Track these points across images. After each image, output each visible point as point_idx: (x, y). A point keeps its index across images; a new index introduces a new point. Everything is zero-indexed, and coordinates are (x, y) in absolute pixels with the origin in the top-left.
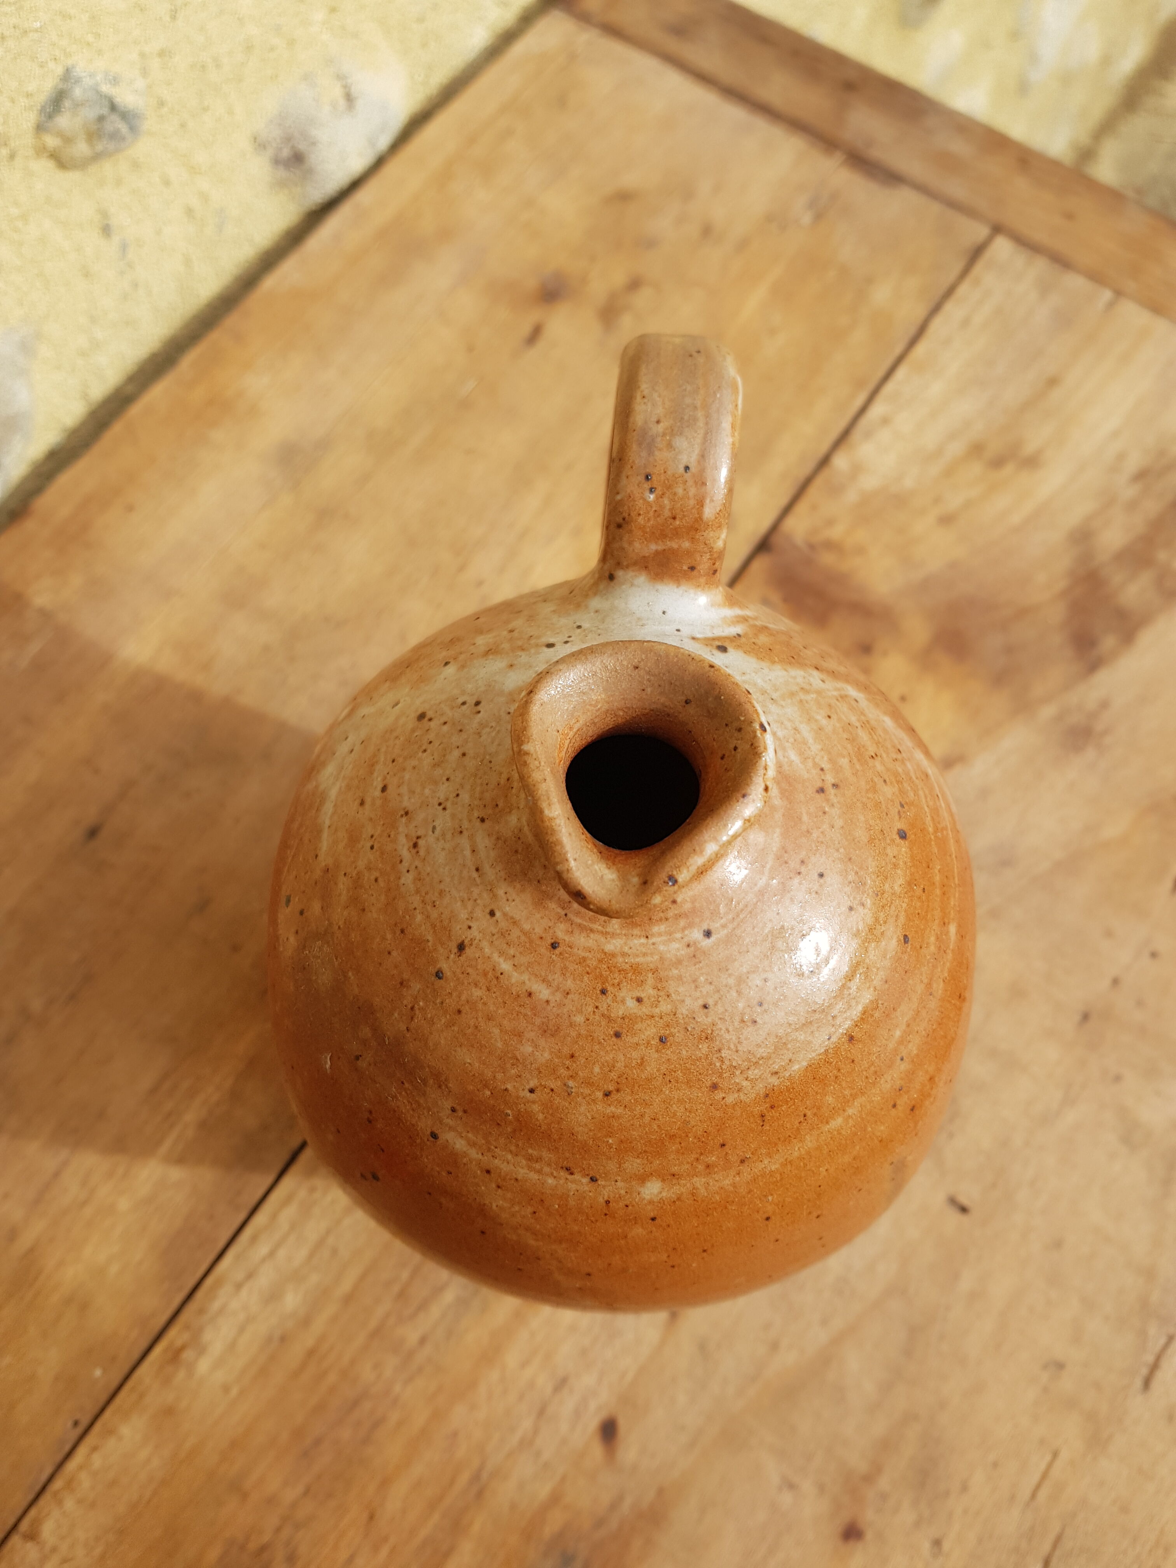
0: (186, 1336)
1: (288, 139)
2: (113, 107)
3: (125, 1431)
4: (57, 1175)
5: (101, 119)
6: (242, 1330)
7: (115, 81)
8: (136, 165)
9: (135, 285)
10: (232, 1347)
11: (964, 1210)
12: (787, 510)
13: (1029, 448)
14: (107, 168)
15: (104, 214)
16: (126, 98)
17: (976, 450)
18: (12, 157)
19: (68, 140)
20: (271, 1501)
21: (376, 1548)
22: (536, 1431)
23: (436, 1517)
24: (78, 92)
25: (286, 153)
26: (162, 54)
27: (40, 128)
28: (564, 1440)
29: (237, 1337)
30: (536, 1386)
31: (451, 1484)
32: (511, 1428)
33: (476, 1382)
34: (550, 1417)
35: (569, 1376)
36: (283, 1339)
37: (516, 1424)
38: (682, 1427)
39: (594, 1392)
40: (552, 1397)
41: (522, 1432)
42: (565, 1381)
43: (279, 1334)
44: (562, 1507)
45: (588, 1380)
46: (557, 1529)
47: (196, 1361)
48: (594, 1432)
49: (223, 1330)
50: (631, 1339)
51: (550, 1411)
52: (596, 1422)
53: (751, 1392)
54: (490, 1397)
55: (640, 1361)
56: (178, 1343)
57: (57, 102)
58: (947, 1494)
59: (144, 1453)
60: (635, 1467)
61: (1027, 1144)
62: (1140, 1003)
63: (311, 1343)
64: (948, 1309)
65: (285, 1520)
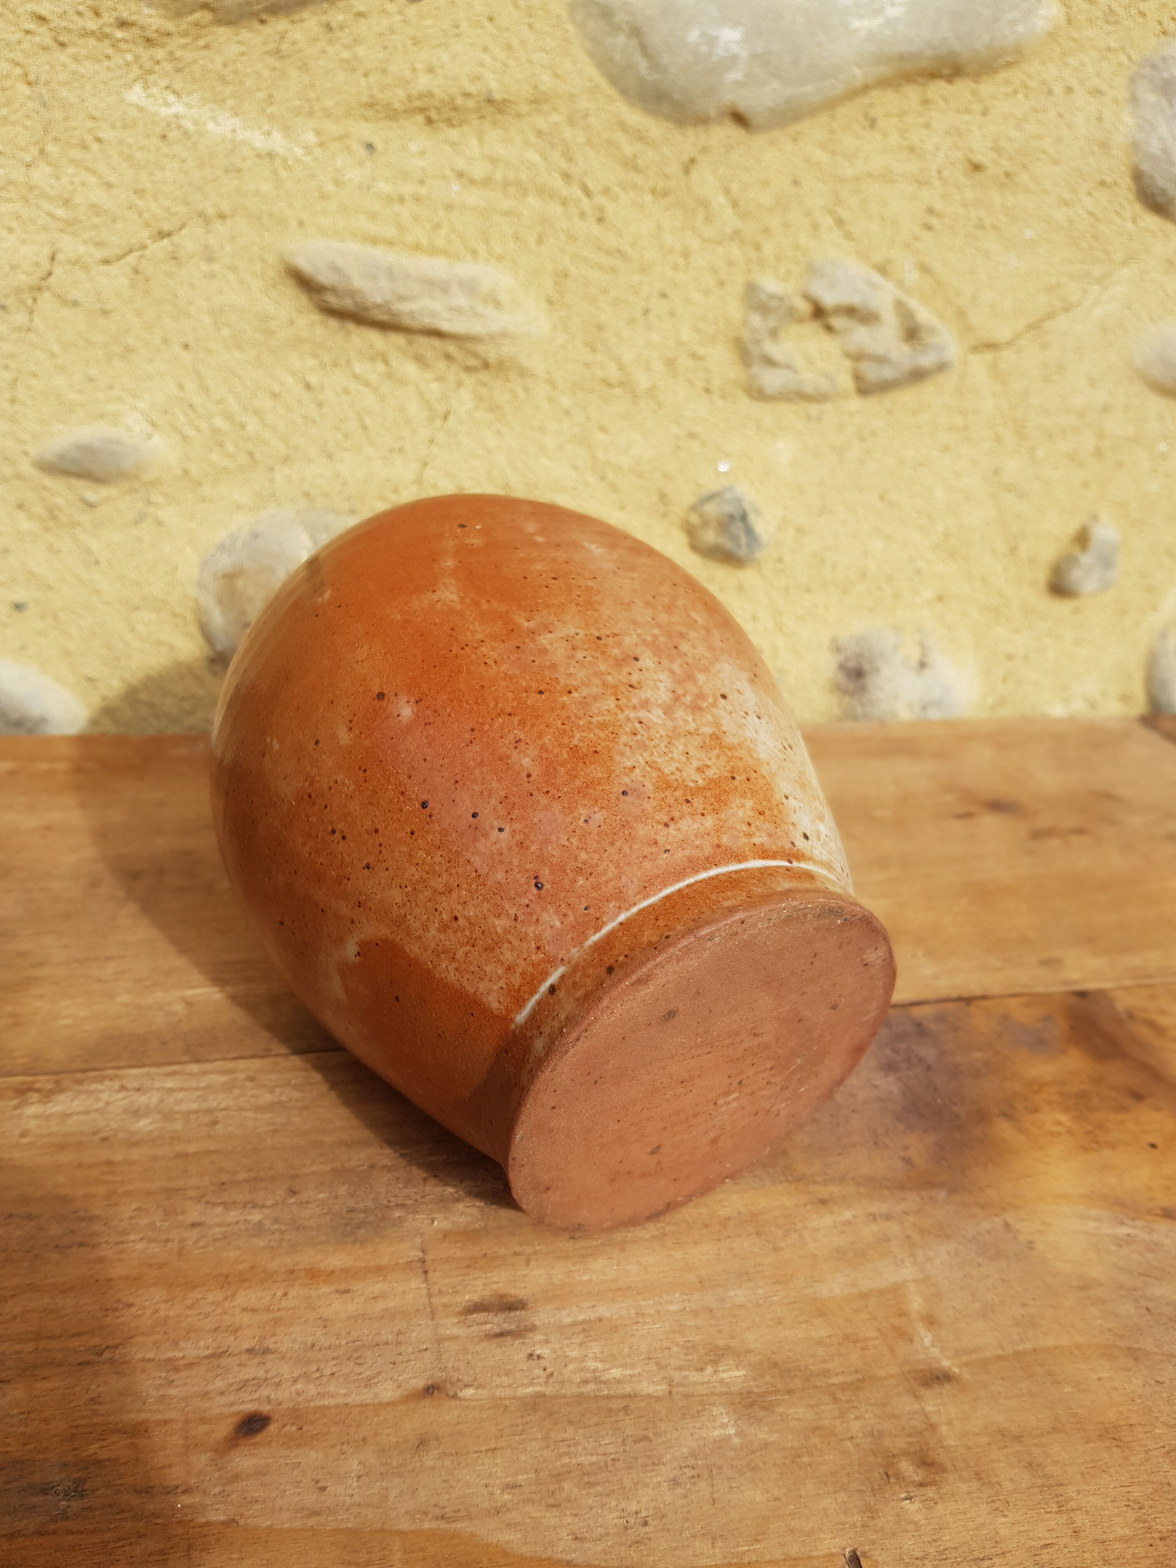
0: (49, 1087)
1: (859, 656)
2: (745, 521)
5: (731, 519)
6: (87, 1112)
7: (758, 510)
10: (66, 1116)
16: (759, 526)
18: (665, 515)
19: (706, 522)
22: (191, 1365)
23: (30, 1347)
24: (729, 498)
25: (852, 664)
26: (799, 530)
27: (693, 508)
28: (206, 1394)
29: (79, 1113)
30: (238, 1334)
31: (74, 1335)
32: (176, 1343)
33: (195, 1287)
34: (218, 1366)
35: (274, 1352)
36: (104, 1139)
37: (182, 1344)
38: (323, 1489)
39: (279, 1384)
40: (240, 1353)
41: (179, 1355)
42: (266, 1351)
43: (104, 1135)
44: (131, 1443)
45: (286, 1370)
46: (103, 1455)
47: (32, 1103)
48: (240, 1412)
49: (76, 1103)
50: (364, 1375)
51: (224, 1362)
52: (250, 1407)
53: (427, 1525)
54: (190, 1307)
55: (350, 1400)
56: (38, 1086)
57: (713, 497)
60: (236, 1477)
63: (117, 1157)
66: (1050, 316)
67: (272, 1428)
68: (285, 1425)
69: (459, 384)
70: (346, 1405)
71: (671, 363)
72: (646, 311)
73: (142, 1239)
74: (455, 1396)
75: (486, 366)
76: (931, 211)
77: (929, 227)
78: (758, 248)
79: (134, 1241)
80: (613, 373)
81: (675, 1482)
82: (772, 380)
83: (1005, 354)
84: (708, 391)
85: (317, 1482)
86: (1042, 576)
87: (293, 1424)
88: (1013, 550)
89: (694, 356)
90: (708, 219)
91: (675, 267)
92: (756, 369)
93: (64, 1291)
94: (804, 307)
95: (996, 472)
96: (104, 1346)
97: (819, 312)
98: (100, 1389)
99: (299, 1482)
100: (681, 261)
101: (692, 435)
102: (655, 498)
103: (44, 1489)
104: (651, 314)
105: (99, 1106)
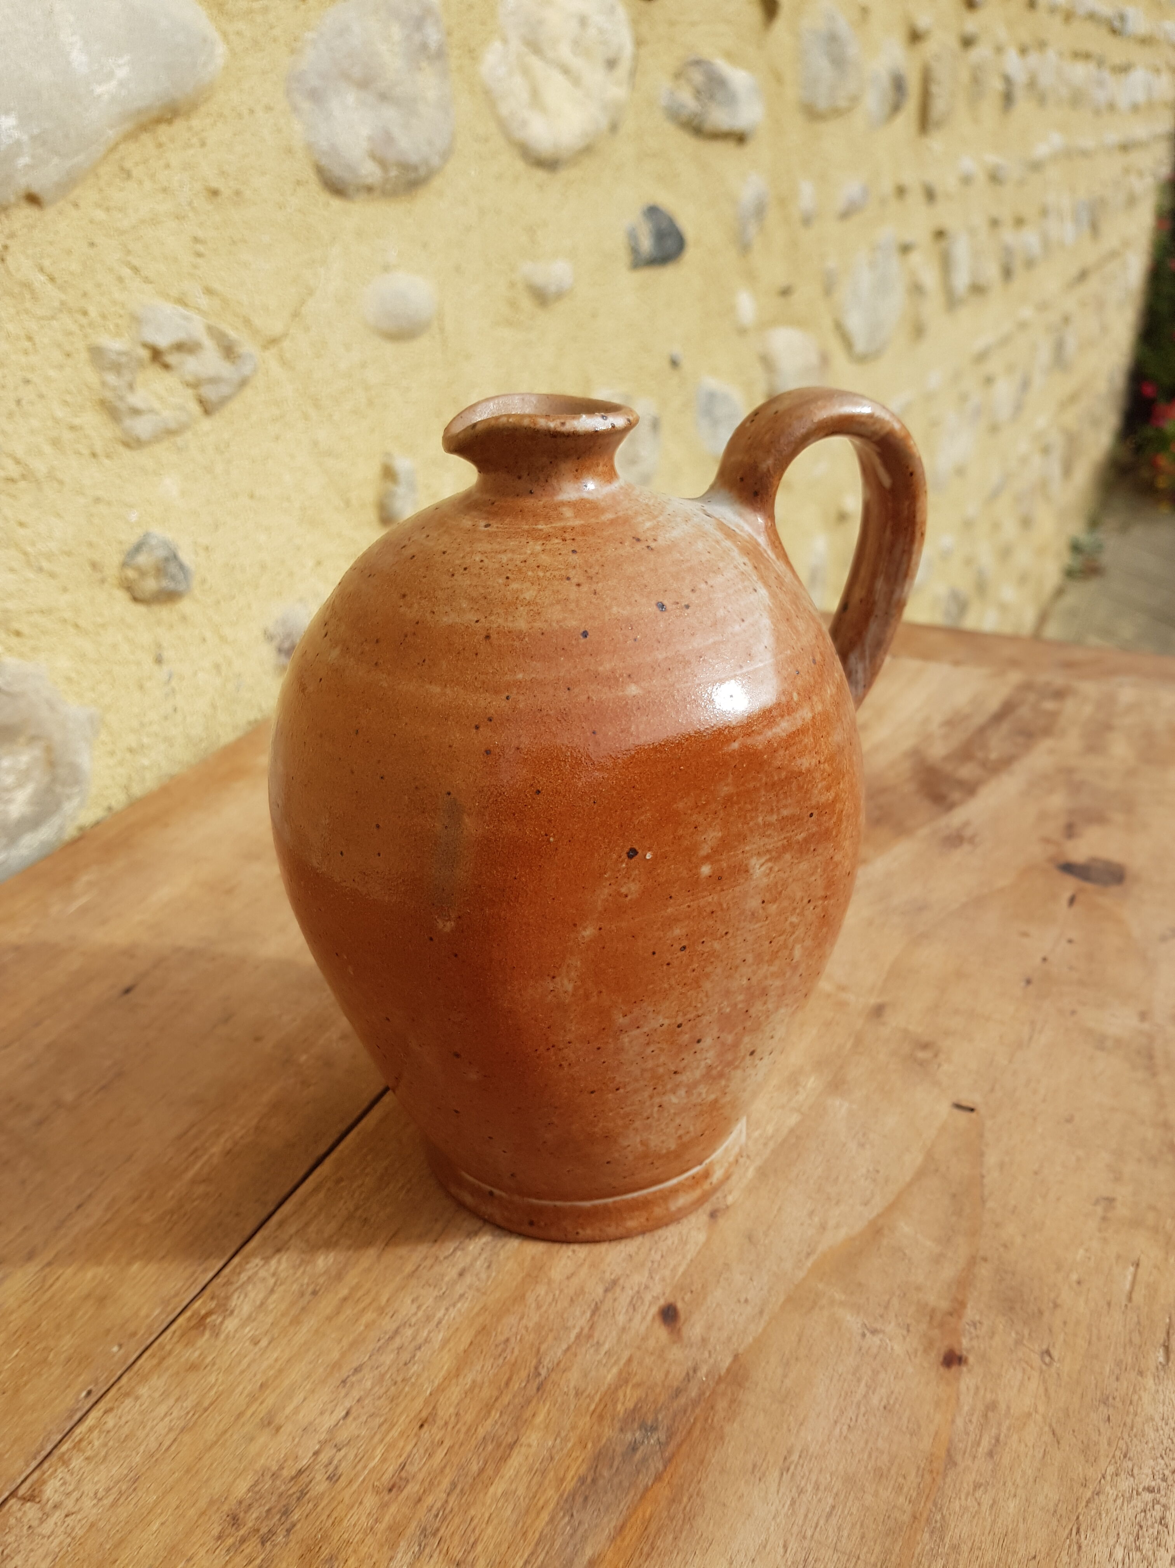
1: (289, 636)
2: (175, 557)
3: (143, 1391)
5: (167, 560)
6: (271, 1291)
7: (177, 548)
8: (184, 620)
9: (175, 710)
10: (261, 1307)
11: (972, 1110)
15: (159, 646)
16: (184, 558)
18: (103, 581)
19: (142, 573)
20: (308, 1429)
22: (592, 1327)
23: (495, 1415)
24: (152, 543)
25: (286, 645)
26: (207, 549)
27: (124, 565)
28: (624, 1329)
29: (266, 1298)
30: (587, 1290)
31: (507, 1384)
32: (567, 1329)
33: (523, 1297)
34: (605, 1312)
35: (619, 1279)
36: (315, 1293)
37: (570, 1324)
38: (746, 1301)
39: (647, 1287)
40: (605, 1297)
41: (577, 1330)
42: (615, 1282)
43: (310, 1289)
44: (633, 1386)
45: (638, 1279)
46: (630, 1405)
47: (222, 1323)
48: (654, 1318)
49: (252, 1295)
50: (676, 1242)
51: (604, 1308)
52: (654, 1310)
53: (809, 1263)
54: (539, 1307)
55: (689, 1257)
56: (203, 1312)
57: (138, 548)
58: (1041, 1313)
59: (162, 1409)
60: (704, 1340)
61: (1010, 1061)
62: (1071, 968)
63: (345, 1292)
64: (983, 1177)
65: (323, 1443)
66: (303, 302)
67: (680, 1305)
68: (683, 1299)
70: (692, 1261)
71: (56, 442)
72: (18, 402)
73: (447, 1309)
74: (728, 1207)
76: (196, 240)
77: (199, 255)
78: (85, 313)
79: (444, 1315)
80: (13, 470)
81: (862, 1145)
82: (142, 427)
83: (286, 344)
84: (94, 455)
85: (739, 1301)
86: (372, 515)
87: (685, 1294)
88: (348, 503)
89: (72, 428)
90: (35, 298)
91: (26, 352)
92: (128, 422)
93: (457, 1376)
94: (145, 354)
95: (315, 444)
96: (532, 1370)
97: (156, 355)
98: (572, 1386)
99: (732, 1310)
100: (27, 344)
101: (97, 500)
102: (89, 569)
103: (634, 1448)
104: (24, 402)
105: (272, 1281)
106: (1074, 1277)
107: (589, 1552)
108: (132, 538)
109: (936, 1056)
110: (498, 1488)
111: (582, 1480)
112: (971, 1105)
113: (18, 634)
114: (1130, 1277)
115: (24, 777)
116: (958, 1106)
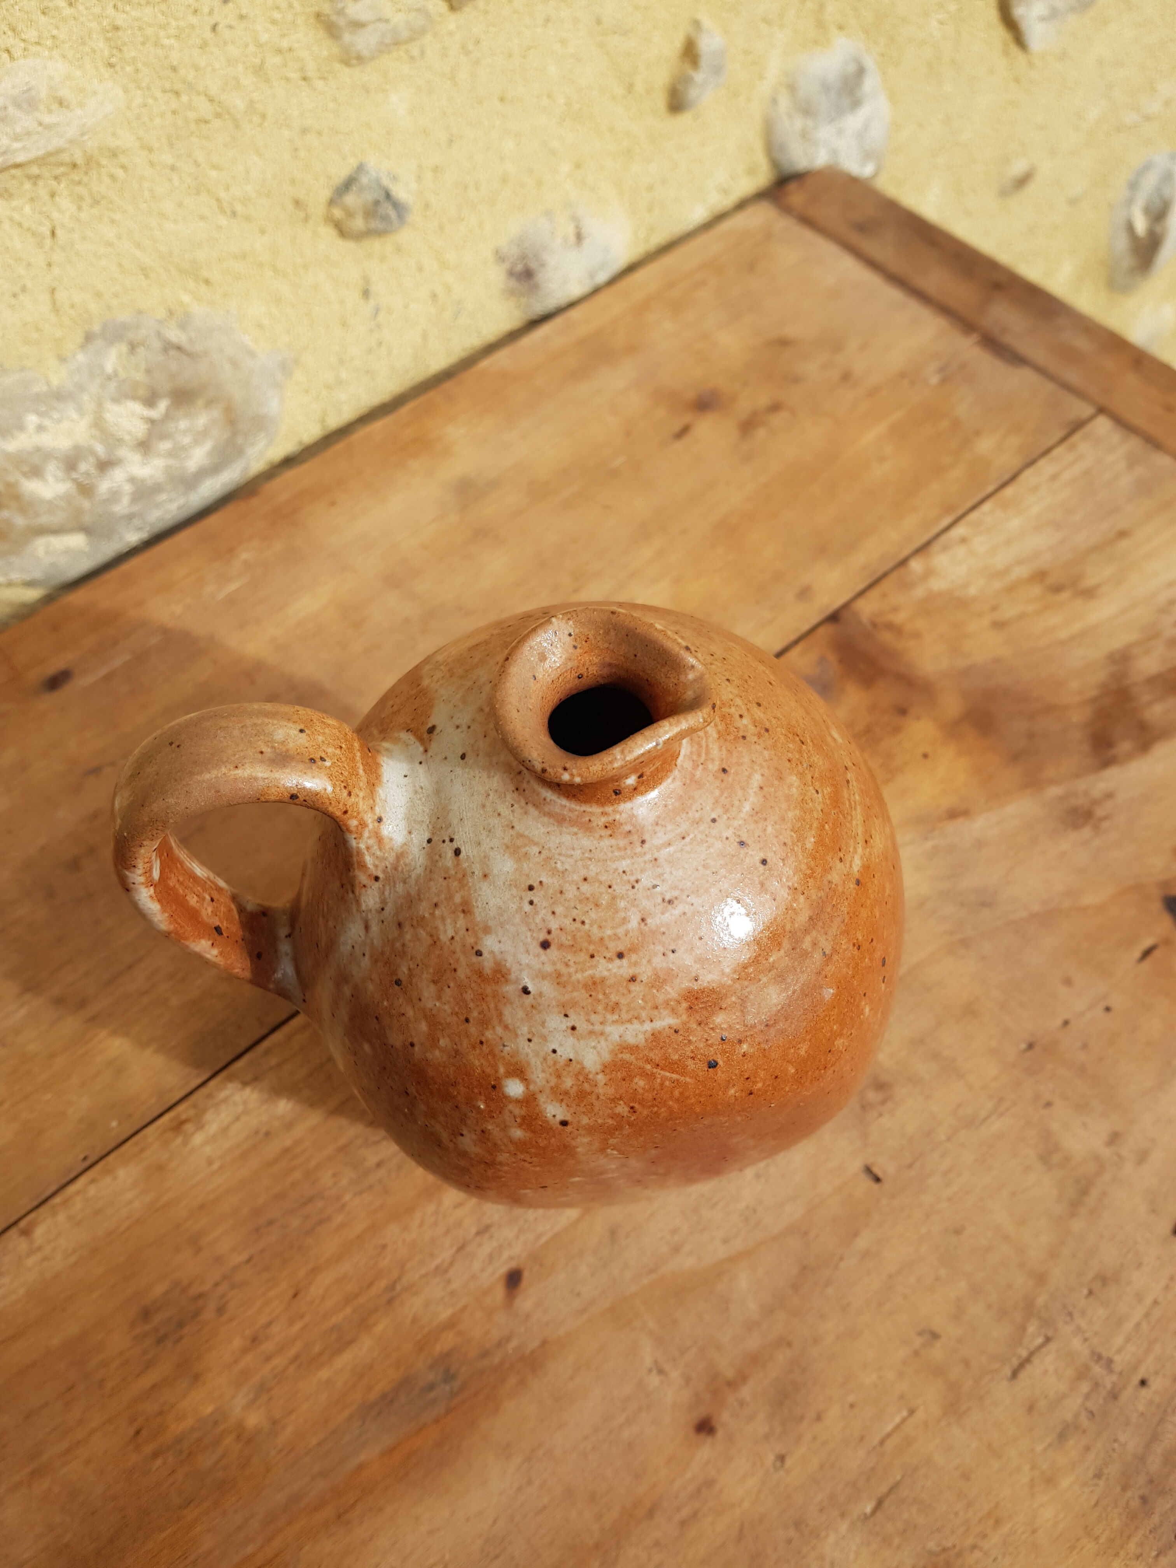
0: (192, 1113)
1: (523, 258)
2: (388, 196)
3: (121, 1173)
4: (130, 967)
5: (377, 203)
6: (237, 1118)
7: (395, 178)
8: (398, 249)
9: (380, 344)
10: (225, 1130)
11: (877, 1180)
12: (861, 594)
13: (1089, 582)
14: (376, 245)
15: (367, 281)
16: (401, 193)
17: (1040, 576)
18: (307, 219)
19: (350, 214)
20: (219, 1260)
21: (291, 1322)
22: (451, 1264)
23: (348, 1310)
24: (364, 180)
25: (519, 268)
26: (435, 169)
27: (332, 202)
28: (474, 1276)
29: (231, 1124)
30: (463, 1226)
31: (368, 1286)
32: (432, 1254)
33: (413, 1209)
34: (468, 1253)
35: (493, 1226)
36: (267, 1134)
37: (436, 1253)
38: (578, 1294)
39: (510, 1244)
40: (474, 1238)
41: (439, 1261)
42: (488, 1228)
43: (265, 1130)
44: (456, 1333)
45: (508, 1233)
46: (446, 1348)
47: (193, 1134)
48: (501, 1277)
49: (222, 1116)
51: (469, 1249)
52: (505, 1269)
53: (646, 1280)
54: (421, 1225)
55: (555, 1231)
56: (184, 1117)
57: (348, 185)
58: (802, 1418)
59: (129, 1195)
60: (528, 1316)
61: (949, 1139)
62: (1085, 1046)
63: (288, 1142)
64: (841, 1259)
65: (225, 1277)
67: (526, 1275)
68: (532, 1268)
69: (53, 195)
70: (556, 1234)
71: (259, 69)
73: (354, 1195)
75: (74, 166)
79: (350, 1200)
80: (204, 108)
82: (364, 42)
84: (305, 78)
85: (573, 1292)
86: (660, 101)
87: (536, 1265)
88: (630, 88)
89: (279, 51)
92: (348, 38)
93: (338, 1261)
95: (599, 22)
96: (392, 1282)
98: (412, 1311)
99: (563, 1298)
101: (305, 131)
102: (291, 207)
103: (431, 1387)
104: (220, 27)
105: (240, 1108)
106: (851, 1398)
107: (363, 1457)
108: (341, 172)
109: (884, 1102)
110: (324, 1374)
111: (383, 1397)
112: (880, 1174)
113: (207, 282)
114: (897, 1420)
115: (200, 437)
116: (868, 1170)
